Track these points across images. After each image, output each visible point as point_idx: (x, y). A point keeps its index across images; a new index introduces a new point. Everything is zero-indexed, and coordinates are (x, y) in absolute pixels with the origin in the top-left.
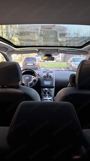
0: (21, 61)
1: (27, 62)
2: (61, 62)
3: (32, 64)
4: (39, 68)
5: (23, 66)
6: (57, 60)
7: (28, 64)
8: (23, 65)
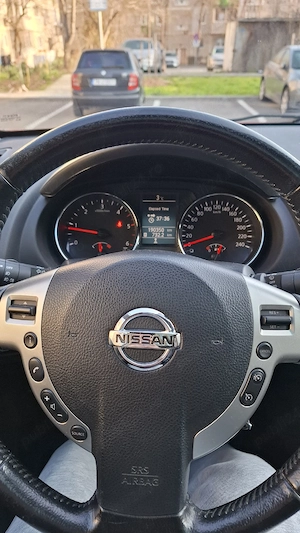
0: (65, 70)
1: (89, 71)
2: (233, 71)
3: (113, 83)
4: (141, 100)
5: (74, 94)
6: (212, 63)
7: (96, 82)
8: (74, 87)
